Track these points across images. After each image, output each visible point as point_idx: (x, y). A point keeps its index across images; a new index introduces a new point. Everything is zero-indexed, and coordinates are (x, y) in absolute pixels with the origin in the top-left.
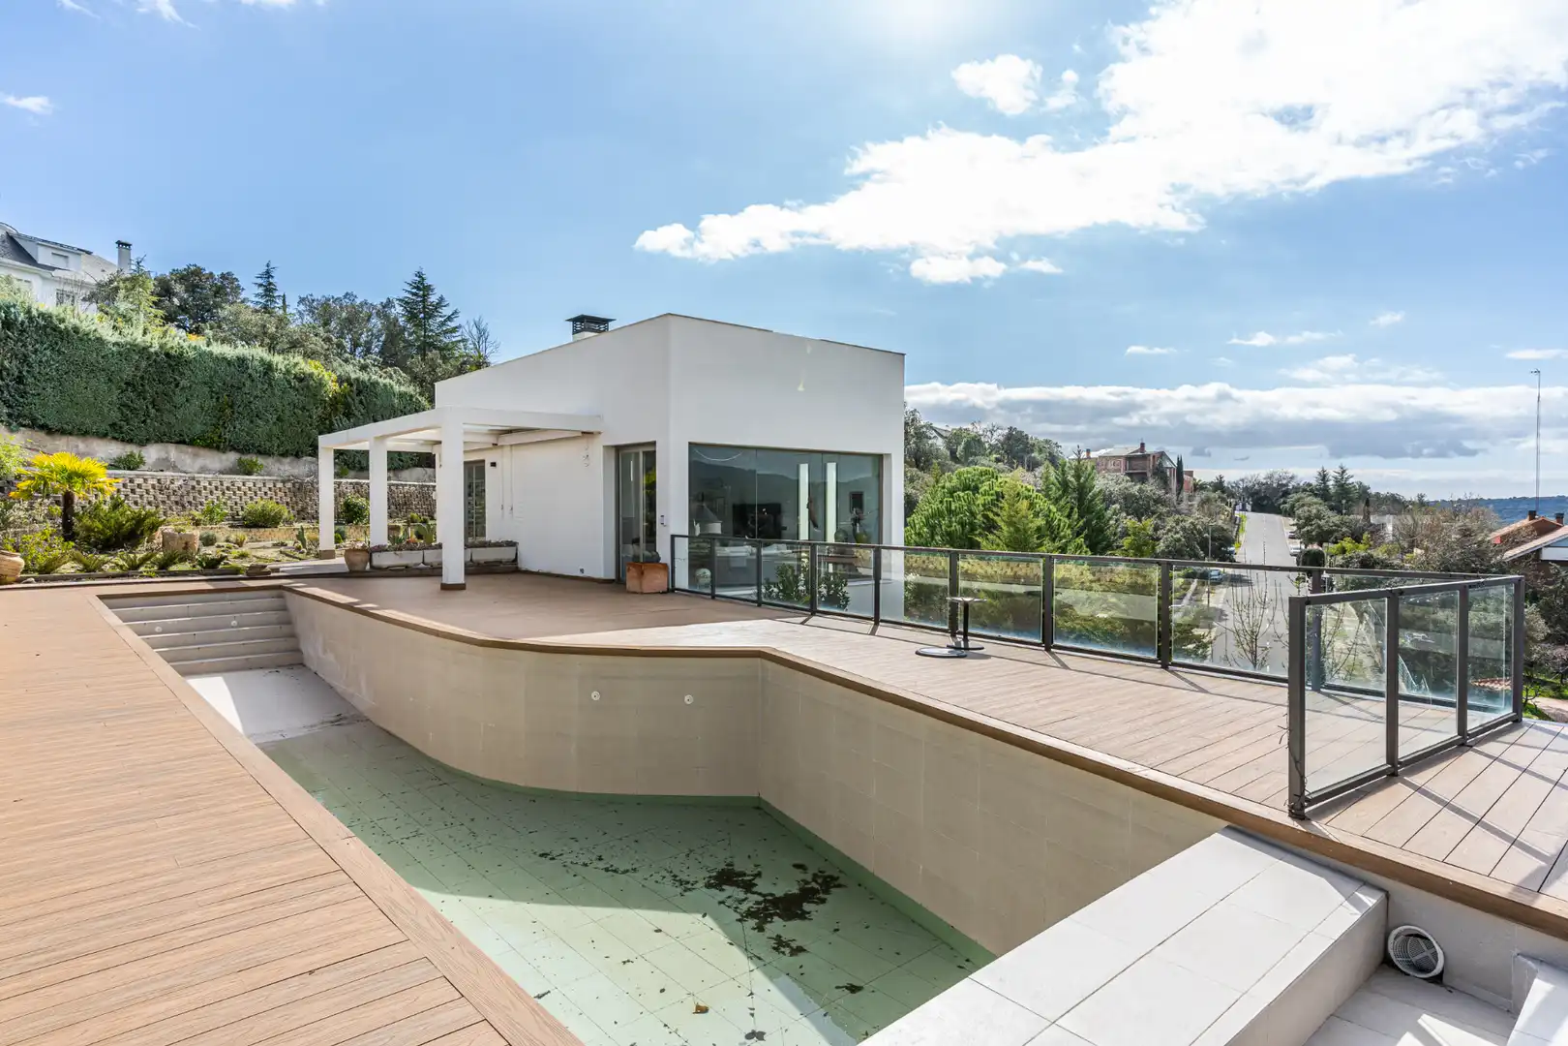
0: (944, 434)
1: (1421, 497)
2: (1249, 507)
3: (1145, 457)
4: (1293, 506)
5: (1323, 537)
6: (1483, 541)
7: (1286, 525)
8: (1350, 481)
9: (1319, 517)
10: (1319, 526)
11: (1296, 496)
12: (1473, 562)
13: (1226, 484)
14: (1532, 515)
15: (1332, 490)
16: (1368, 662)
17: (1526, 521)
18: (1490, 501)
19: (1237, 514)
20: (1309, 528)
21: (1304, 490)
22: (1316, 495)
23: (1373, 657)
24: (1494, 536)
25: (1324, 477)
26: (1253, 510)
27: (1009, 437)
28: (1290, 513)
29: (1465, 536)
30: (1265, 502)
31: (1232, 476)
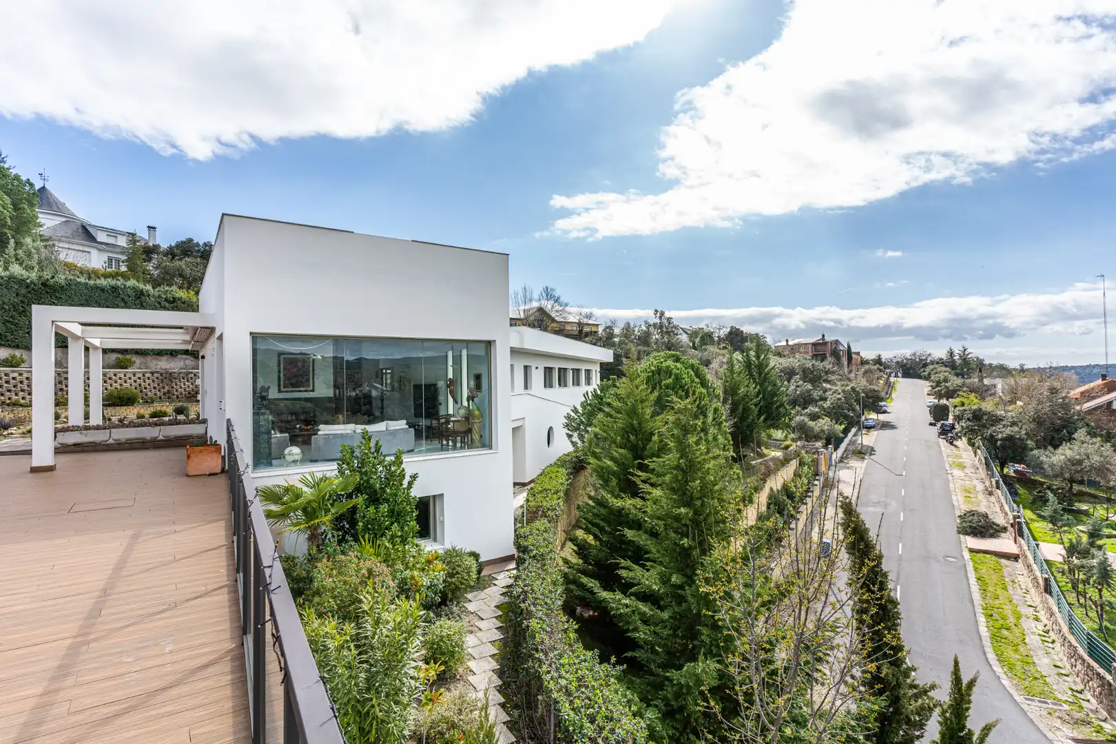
0: (689, 332)
1: (1022, 366)
2: (900, 375)
3: (825, 344)
4: (929, 374)
5: (950, 394)
6: (1066, 397)
7: (924, 386)
8: (970, 356)
9: (946, 380)
10: (947, 387)
11: (931, 367)
12: (1060, 412)
13: (883, 360)
14: (1104, 377)
15: (959, 362)
16: (980, 487)
17: (1100, 382)
18: (1073, 368)
19: (892, 379)
20: (939, 388)
21: (938, 363)
22: (946, 366)
23: (984, 483)
24: (1075, 393)
25: (951, 353)
26: (903, 377)
27: (730, 333)
28: (927, 378)
29: (1052, 393)
30: (911, 371)
31: (886, 355)
